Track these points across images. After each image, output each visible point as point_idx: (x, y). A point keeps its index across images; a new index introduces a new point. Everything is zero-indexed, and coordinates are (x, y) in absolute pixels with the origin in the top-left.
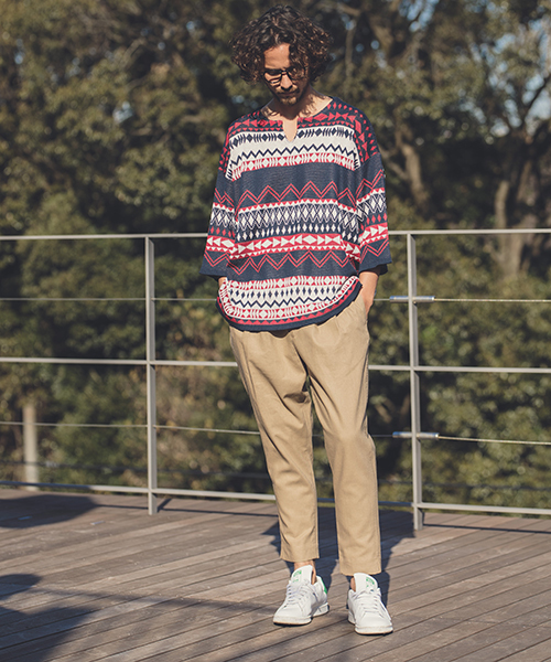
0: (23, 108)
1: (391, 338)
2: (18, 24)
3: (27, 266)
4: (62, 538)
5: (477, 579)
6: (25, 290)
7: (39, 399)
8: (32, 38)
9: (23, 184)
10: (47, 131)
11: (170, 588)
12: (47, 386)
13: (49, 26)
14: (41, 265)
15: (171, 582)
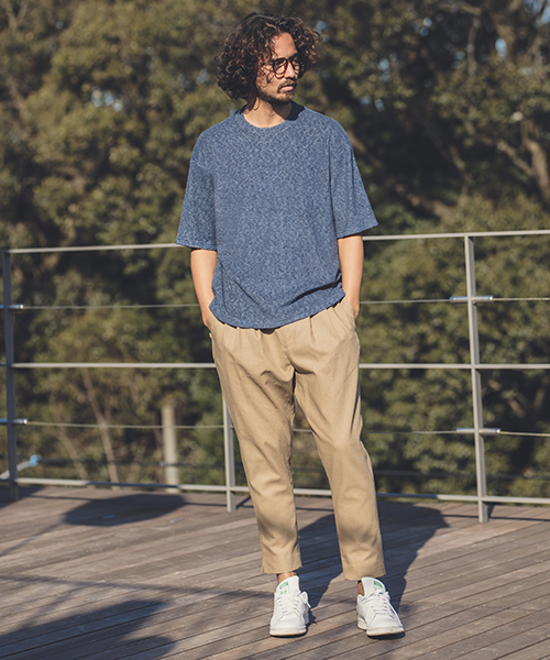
0: (152, 115)
1: (520, 334)
2: (145, 33)
3: (161, 270)
4: (140, 535)
5: (529, 569)
6: (161, 294)
7: (177, 399)
8: (159, 47)
9: (155, 189)
10: (176, 137)
11: (232, 581)
12: (185, 387)
13: (174, 34)
14: (174, 269)
15: (234, 576)
